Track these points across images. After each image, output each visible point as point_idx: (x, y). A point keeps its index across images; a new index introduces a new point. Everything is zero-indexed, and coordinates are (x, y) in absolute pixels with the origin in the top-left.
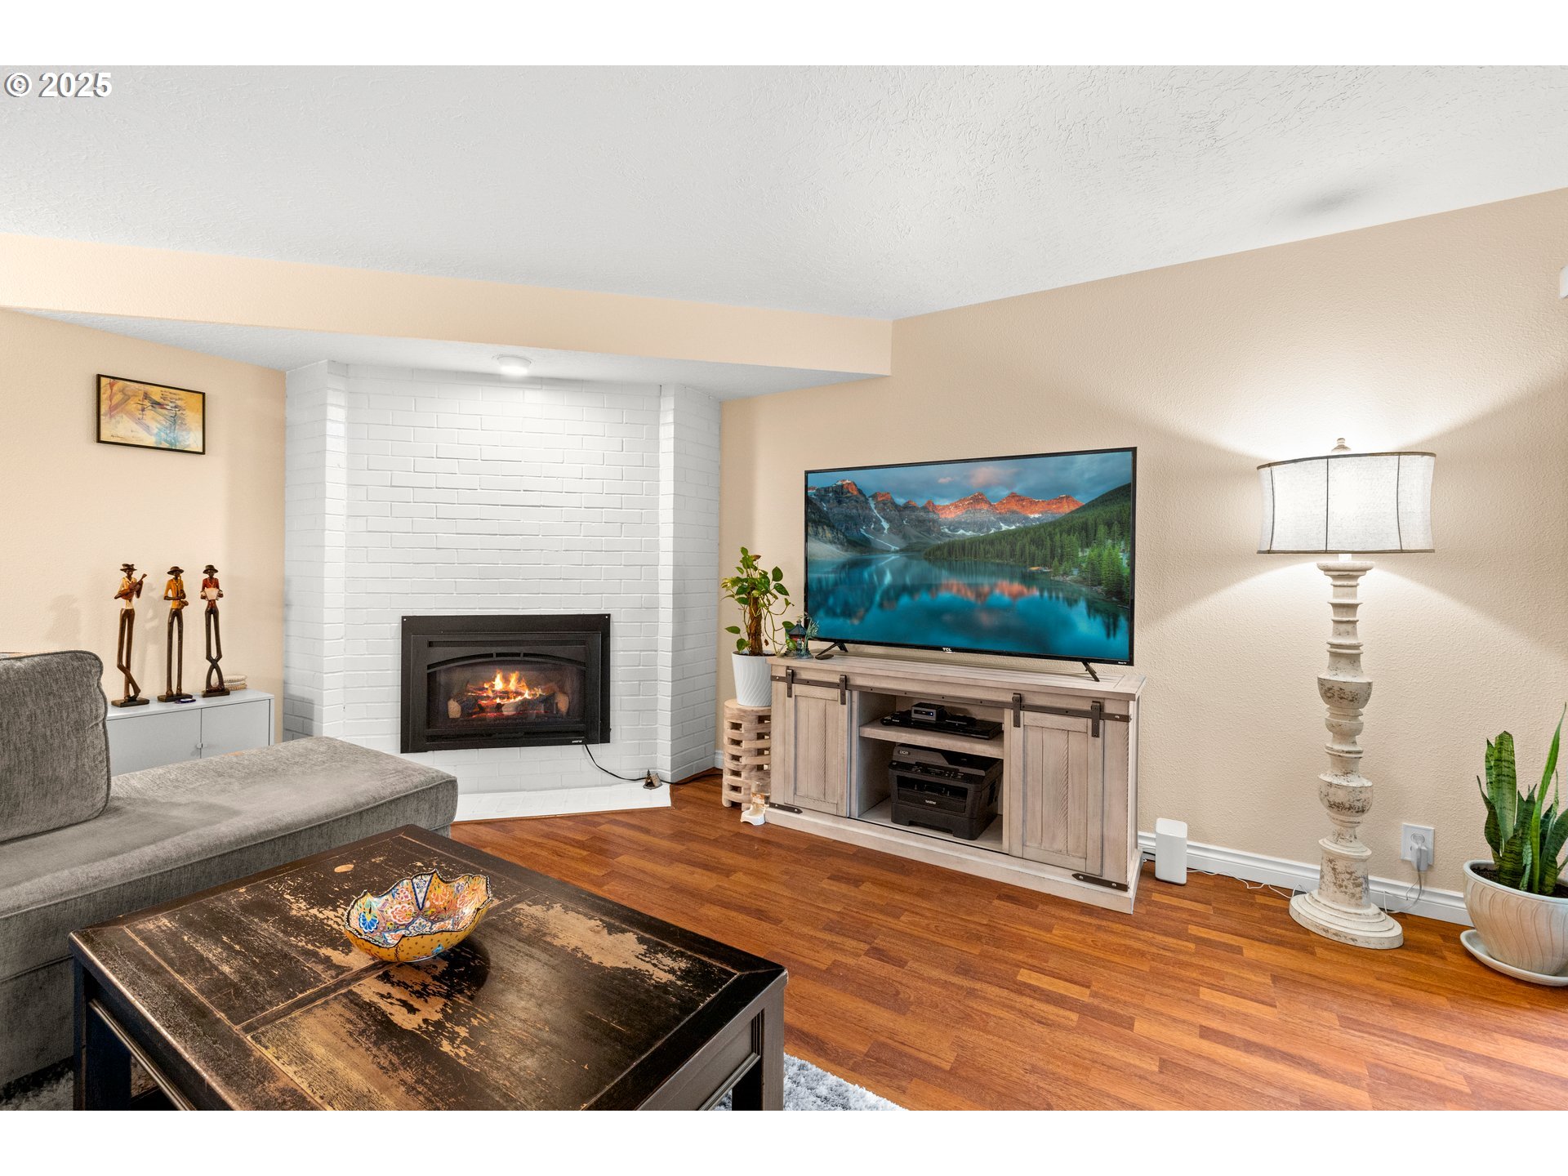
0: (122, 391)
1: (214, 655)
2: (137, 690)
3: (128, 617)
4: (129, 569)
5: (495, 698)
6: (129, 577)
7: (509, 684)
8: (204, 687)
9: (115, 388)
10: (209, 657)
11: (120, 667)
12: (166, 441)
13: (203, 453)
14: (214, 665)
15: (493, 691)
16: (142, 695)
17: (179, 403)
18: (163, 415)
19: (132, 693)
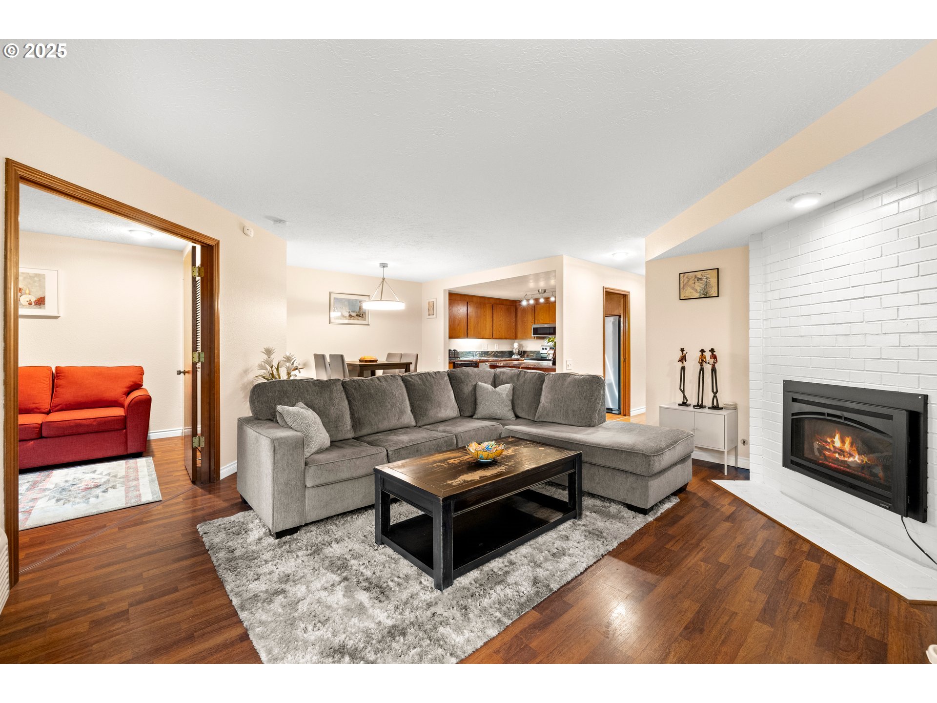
0: (687, 277)
1: (715, 391)
2: (687, 400)
3: (683, 368)
4: (682, 350)
5: (835, 452)
6: (683, 353)
7: (844, 445)
8: (711, 406)
9: (685, 277)
10: (713, 391)
11: (680, 389)
12: (703, 294)
13: (718, 296)
14: (715, 396)
15: (834, 447)
16: (688, 403)
17: (708, 276)
18: (701, 283)
19: (685, 401)
